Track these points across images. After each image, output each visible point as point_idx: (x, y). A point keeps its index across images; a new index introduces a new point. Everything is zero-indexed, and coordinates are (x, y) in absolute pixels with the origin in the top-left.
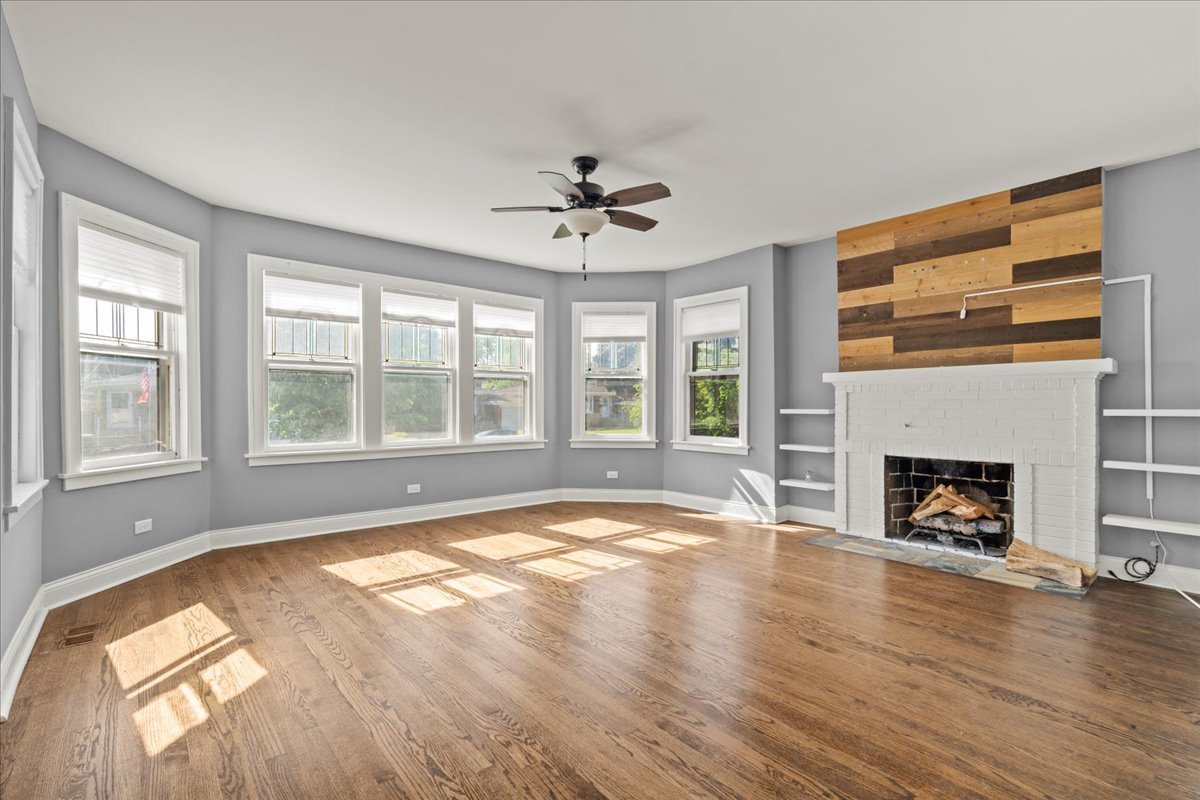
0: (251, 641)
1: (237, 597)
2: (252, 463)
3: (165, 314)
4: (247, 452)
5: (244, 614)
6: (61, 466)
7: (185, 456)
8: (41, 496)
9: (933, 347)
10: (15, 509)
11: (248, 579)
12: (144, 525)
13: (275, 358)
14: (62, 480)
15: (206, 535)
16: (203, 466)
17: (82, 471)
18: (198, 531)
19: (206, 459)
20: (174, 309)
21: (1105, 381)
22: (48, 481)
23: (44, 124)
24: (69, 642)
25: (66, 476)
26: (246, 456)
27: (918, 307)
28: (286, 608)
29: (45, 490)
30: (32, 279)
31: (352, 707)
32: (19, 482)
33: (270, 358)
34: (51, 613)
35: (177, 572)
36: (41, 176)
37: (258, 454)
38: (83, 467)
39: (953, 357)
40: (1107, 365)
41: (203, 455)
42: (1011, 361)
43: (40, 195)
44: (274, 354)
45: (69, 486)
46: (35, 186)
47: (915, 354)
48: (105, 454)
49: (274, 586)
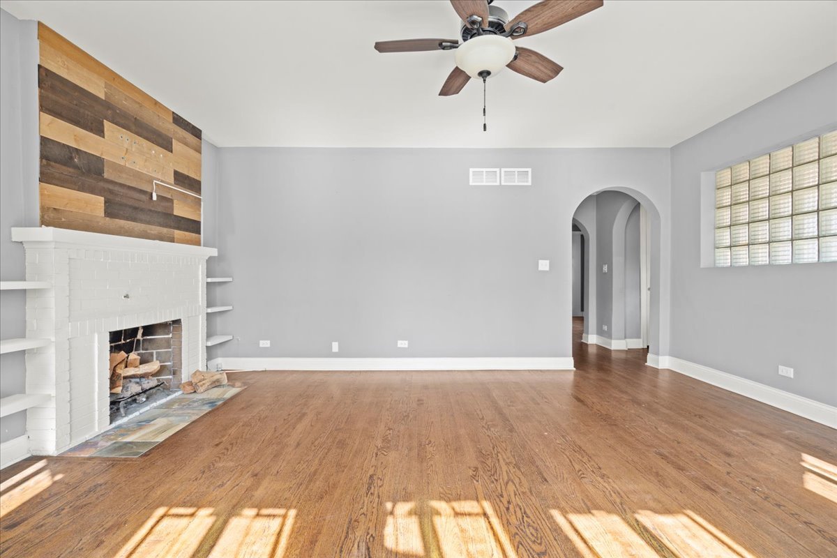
9: (134, 220)
21: (210, 261)
27: (124, 176)
39: (146, 231)
40: (214, 252)
42: (174, 242)
47: (122, 222)
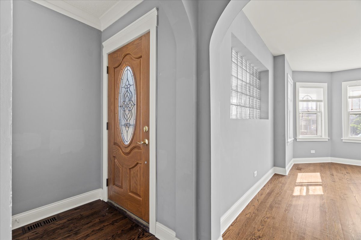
0: (335, 182)
1: (335, 173)
2: (343, 141)
3: (318, 103)
4: (342, 138)
5: (335, 177)
6: (296, 137)
7: (323, 137)
8: (293, 141)
10: (288, 142)
11: (339, 171)
12: (313, 152)
13: (352, 110)
14: (296, 139)
15: (330, 158)
16: (328, 140)
17: (300, 138)
18: (327, 156)
19: (329, 138)
20: (321, 101)
22: (294, 139)
23: (294, 70)
24: (297, 169)
25: (297, 138)
26: (342, 139)
28: (348, 179)
29: (293, 140)
30: (291, 101)
31: (357, 202)
32: (289, 138)
33: (350, 111)
34: (294, 164)
35: (321, 164)
36: (293, 81)
37: (345, 138)
38: (300, 137)
41: (328, 137)
43: (293, 85)
44: (352, 109)
45: (297, 140)
46: (292, 84)
48: (305, 135)
49: (347, 174)
